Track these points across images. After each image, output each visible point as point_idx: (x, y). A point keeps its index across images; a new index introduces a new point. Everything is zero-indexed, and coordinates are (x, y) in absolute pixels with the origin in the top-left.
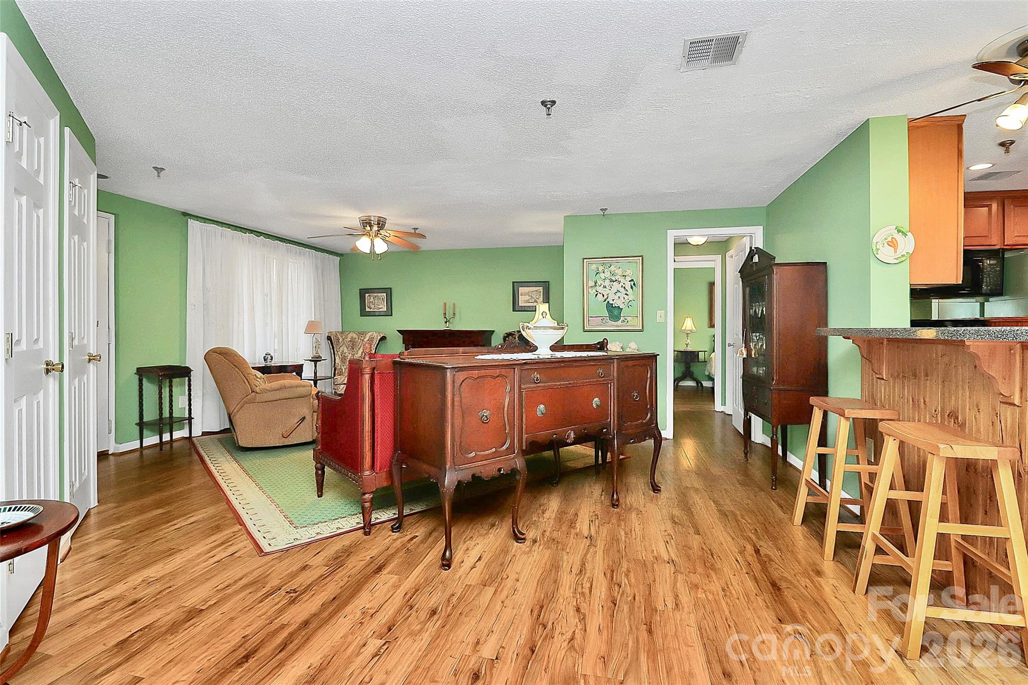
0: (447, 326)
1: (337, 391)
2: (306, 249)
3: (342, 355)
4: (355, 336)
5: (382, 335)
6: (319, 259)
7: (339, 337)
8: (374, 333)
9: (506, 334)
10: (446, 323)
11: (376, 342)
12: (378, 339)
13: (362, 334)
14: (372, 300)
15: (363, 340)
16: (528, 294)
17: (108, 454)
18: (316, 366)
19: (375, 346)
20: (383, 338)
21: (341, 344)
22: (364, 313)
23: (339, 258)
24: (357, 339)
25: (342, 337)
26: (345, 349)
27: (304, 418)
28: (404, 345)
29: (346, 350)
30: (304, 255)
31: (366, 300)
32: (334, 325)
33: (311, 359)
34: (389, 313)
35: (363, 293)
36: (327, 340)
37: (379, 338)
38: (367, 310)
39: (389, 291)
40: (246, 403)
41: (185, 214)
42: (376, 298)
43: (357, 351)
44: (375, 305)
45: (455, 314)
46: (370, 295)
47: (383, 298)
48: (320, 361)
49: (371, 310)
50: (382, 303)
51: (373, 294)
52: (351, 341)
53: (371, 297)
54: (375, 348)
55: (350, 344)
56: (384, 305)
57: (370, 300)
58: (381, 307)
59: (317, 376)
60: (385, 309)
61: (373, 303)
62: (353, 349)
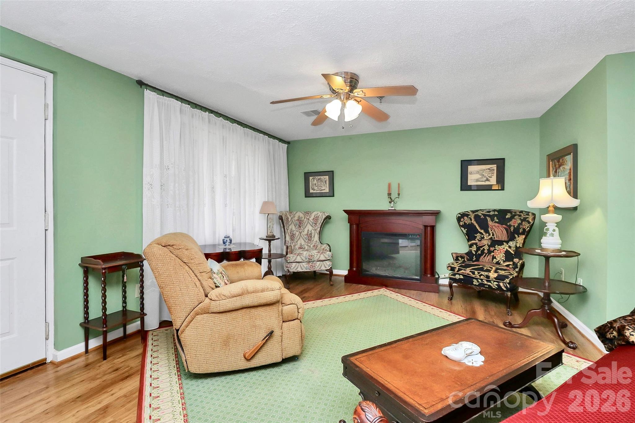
0: (392, 206)
1: (289, 269)
2: (260, 134)
3: (291, 233)
4: (301, 215)
5: (327, 215)
6: (271, 145)
7: (289, 216)
8: (319, 212)
9: (459, 214)
10: (390, 202)
11: (320, 221)
12: (323, 219)
13: (307, 213)
14: (315, 182)
15: (308, 219)
16: (478, 172)
17: (45, 363)
18: (270, 245)
19: (321, 224)
20: (328, 218)
21: (290, 223)
22: (308, 195)
23: (287, 145)
24: (303, 218)
25: (290, 216)
26: (294, 227)
27: (272, 333)
28: (349, 224)
29: (294, 229)
30: (259, 140)
31: (310, 182)
32: (283, 206)
33: (265, 238)
34: (331, 194)
35: (307, 175)
36: (278, 219)
37: (324, 217)
38: (311, 191)
39: (331, 174)
40: (197, 314)
41: (141, 83)
42: (319, 181)
43: (304, 229)
44: (319, 187)
45: (399, 194)
46: (313, 178)
47: (325, 181)
48: (273, 240)
49: (315, 192)
50: (324, 185)
51: (316, 177)
52: (298, 220)
53: (314, 180)
54: (320, 226)
55: (298, 222)
56: (327, 187)
57: (314, 183)
58: (324, 189)
59: (271, 254)
60: (327, 190)
61: (317, 185)
62: (300, 227)
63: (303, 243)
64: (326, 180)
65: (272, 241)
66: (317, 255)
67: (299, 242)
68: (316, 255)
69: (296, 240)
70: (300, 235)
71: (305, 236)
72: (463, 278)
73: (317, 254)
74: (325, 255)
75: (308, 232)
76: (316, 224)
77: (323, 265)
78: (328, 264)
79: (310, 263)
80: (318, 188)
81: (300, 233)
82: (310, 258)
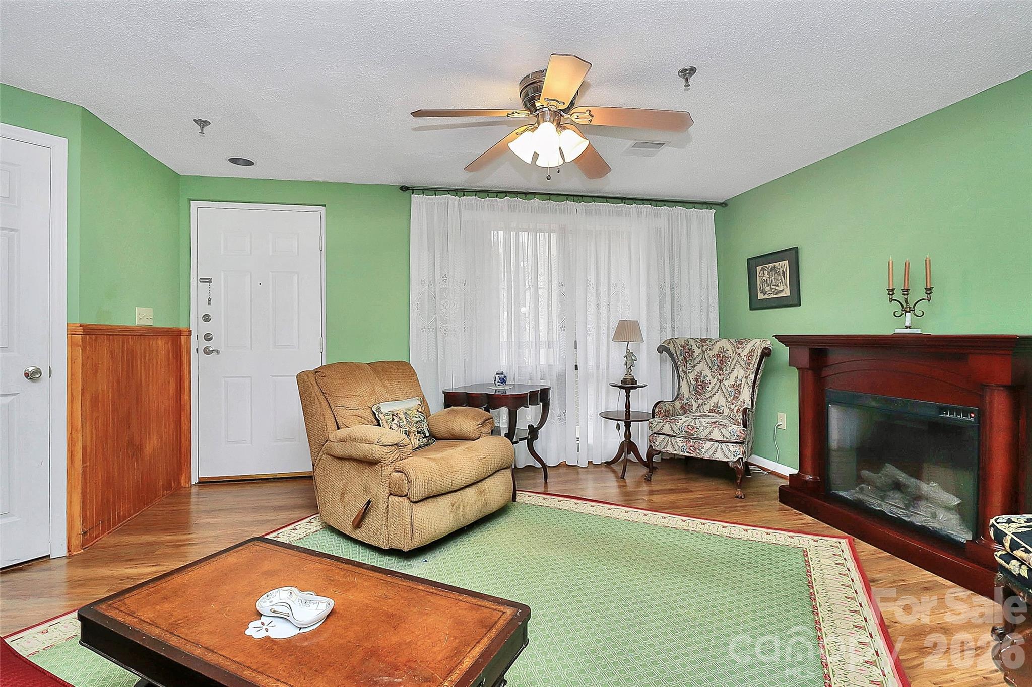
0: (907, 324)
5: (765, 347)
7: (694, 346)
11: (758, 359)
12: (759, 354)
13: (741, 342)
14: (766, 275)
15: (739, 355)
18: (628, 397)
19: (756, 366)
20: (766, 353)
21: (698, 361)
22: (755, 304)
23: (715, 210)
24: (727, 352)
25: (699, 347)
26: (706, 368)
27: (369, 501)
29: (707, 372)
31: (758, 278)
33: (620, 384)
34: (795, 300)
35: (752, 264)
37: (760, 351)
38: (760, 296)
39: (792, 255)
41: (404, 189)
42: (773, 272)
43: (729, 373)
44: (773, 287)
45: (929, 291)
46: (763, 269)
47: (783, 271)
48: (635, 388)
49: (766, 297)
50: (782, 281)
51: (768, 266)
52: (718, 355)
53: (764, 272)
54: (754, 370)
55: (717, 361)
56: (786, 286)
57: (764, 278)
58: (782, 291)
59: (630, 414)
60: (787, 293)
61: (768, 282)
62: (721, 369)
63: (722, 401)
64: (785, 270)
65: (631, 390)
66: (707, 427)
67: (714, 399)
68: (703, 428)
69: (708, 395)
70: (720, 386)
71: (729, 390)
72: (1027, 576)
73: (706, 425)
74: (723, 430)
75: (735, 381)
76: (749, 364)
77: (719, 450)
78: (732, 449)
79: (692, 441)
80: (771, 288)
81: (720, 382)
82: (690, 431)
